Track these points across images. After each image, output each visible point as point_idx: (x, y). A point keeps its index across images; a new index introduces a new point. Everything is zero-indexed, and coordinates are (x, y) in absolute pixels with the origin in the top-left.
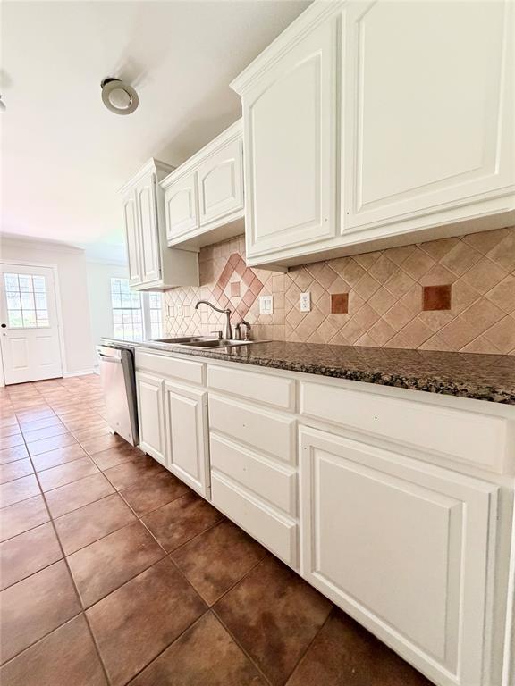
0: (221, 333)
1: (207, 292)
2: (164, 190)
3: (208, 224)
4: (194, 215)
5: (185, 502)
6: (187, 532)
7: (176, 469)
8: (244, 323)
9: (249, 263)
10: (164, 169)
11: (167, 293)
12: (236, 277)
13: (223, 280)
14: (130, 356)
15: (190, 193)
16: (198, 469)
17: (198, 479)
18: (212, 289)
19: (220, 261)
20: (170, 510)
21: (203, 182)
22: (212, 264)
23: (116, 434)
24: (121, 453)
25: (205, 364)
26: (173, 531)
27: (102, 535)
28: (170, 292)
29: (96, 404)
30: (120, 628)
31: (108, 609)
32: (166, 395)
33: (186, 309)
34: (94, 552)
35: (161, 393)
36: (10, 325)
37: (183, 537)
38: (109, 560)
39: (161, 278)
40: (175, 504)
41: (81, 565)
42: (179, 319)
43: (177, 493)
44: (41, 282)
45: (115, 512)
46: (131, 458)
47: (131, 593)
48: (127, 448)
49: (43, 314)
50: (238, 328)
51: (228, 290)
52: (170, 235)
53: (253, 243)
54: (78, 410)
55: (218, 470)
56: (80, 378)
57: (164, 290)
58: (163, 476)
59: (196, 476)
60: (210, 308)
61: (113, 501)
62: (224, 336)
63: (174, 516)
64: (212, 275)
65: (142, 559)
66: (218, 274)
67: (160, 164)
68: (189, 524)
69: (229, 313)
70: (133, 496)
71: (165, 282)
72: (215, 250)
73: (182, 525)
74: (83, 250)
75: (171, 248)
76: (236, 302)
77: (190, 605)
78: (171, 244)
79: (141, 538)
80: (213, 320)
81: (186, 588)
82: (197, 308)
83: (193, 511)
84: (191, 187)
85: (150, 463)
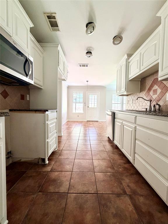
0: (147, 109)
1: (143, 94)
2: (129, 63)
3: (144, 69)
4: (139, 67)
5: (125, 162)
6: (124, 170)
7: (123, 151)
8: (157, 104)
9: (160, 79)
10: (130, 55)
11: (128, 96)
12: (156, 87)
13: (150, 89)
14: (114, 114)
15: (138, 61)
16: (131, 152)
17: (130, 156)
18: (145, 93)
19: (149, 82)
20: (120, 162)
21: (143, 55)
22: (146, 83)
23: (108, 137)
24: (109, 142)
25: (136, 116)
26: (120, 168)
27: (101, 159)
28: (129, 96)
29: (104, 129)
30: (102, 181)
31: (100, 175)
32: (123, 126)
33: (134, 101)
34: (99, 162)
35: (121, 125)
36: (89, 107)
37: (123, 171)
38: (102, 165)
39: (126, 91)
40: (122, 161)
41: (96, 163)
42: (131, 105)
43: (123, 159)
44: (96, 96)
45: (105, 155)
46: (111, 144)
47: (105, 175)
48: (111, 142)
49: (96, 105)
50: (154, 106)
51: (151, 93)
52: (130, 76)
53: (162, 70)
54: (100, 129)
55: (137, 154)
56: (102, 122)
57: (127, 95)
58: (120, 152)
59: (130, 154)
60: (143, 100)
61: (105, 153)
62: (148, 110)
63: (121, 164)
64: (145, 88)
65: (109, 169)
66: (148, 87)
67: (129, 55)
68: (125, 169)
69: (151, 101)
70: (110, 154)
71: (127, 92)
72: (147, 79)
73: (123, 167)
74: (106, 87)
75: (130, 80)
76: (154, 97)
77: (121, 189)
78: (130, 79)
79: (110, 165)
80: (144, 104)
81: (121, 184)
82: (137, 99)
83: (128, 166)
84: (138, 58)
85: (117, 148)
